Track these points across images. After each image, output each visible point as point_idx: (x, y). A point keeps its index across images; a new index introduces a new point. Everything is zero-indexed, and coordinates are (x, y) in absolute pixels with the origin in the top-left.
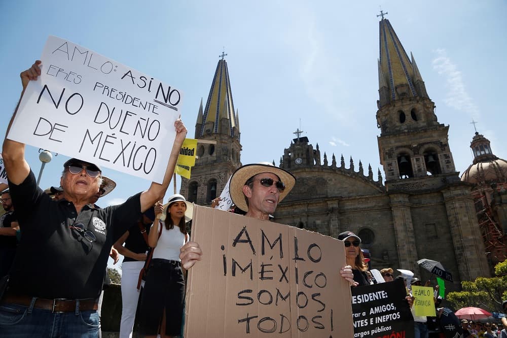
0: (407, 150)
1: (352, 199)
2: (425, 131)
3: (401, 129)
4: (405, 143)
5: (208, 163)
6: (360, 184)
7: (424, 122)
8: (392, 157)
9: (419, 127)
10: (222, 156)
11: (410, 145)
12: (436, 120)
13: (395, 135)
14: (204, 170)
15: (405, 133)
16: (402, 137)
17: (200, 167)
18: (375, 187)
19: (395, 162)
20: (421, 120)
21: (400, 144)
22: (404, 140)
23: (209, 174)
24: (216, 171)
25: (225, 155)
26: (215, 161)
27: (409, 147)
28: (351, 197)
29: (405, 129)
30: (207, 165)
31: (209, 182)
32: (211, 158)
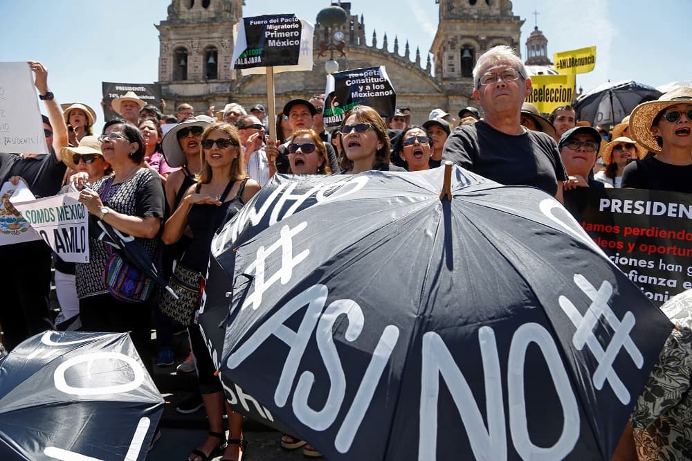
0: (473, 42)
1: (405, 96)
2: (498, 21)
3: (470, 14)
4: (472, 33)
5: (202, 20)
6: (416, 78)
7: (498, 9)
8: (454, 49)
9: (491, 14)
10: (224, 13)
11: (478, 37)
12: (511, 9)
13: (463, 21)
14: (197, 31)
15: (474, 19)
16: (470, 24)
17: (191, 25)
18: (434, 84)
19: (458, 55)
20: (495, 5)
21: (466, 33)
22: (472, 29)
23: (206, 38)
24: (215, 35)
25: (227, 11)
26: (214, 19)
27: (476, 38)
28: (404, 92)
29: (475, 14)
30: (201, 23)
31: (205, 49)
32: (207, 13)
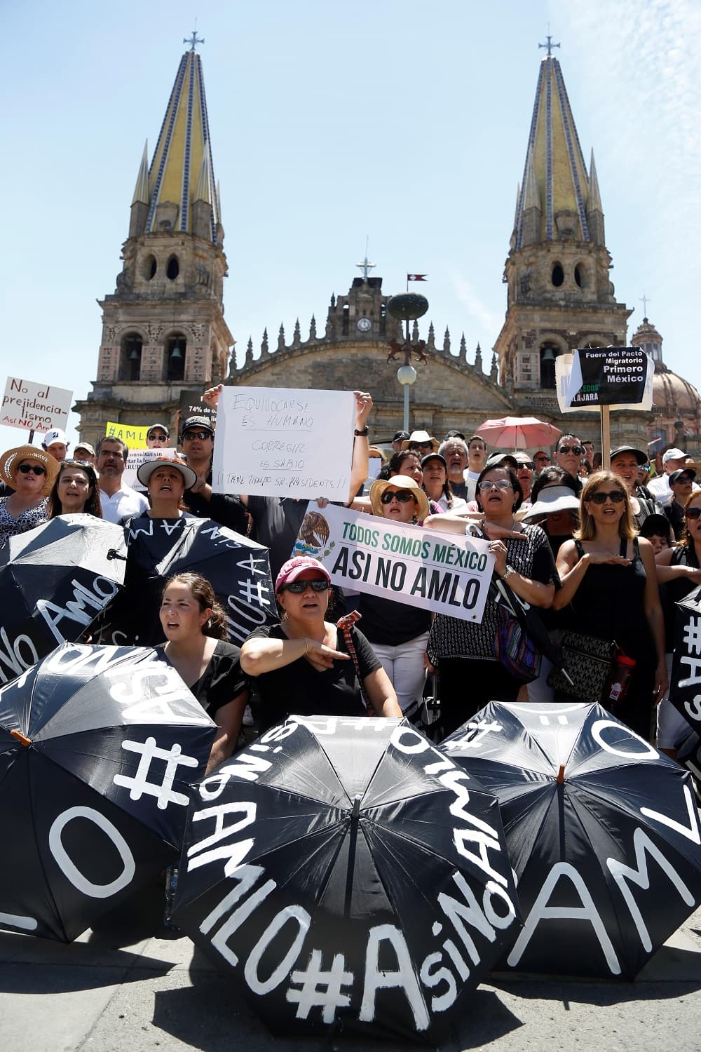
0: (558, 339)
1: (459, 413)
2: (595, 310)
3: (554, 298)
4: (557, 326)
5: (165, 296)
6: (474, 388)
7: (593, 293)
8: (531, 347)
9: (584, 300)
10: (198, 286)
11: (565, 331)
12: (612, 293)
13: (543, 309)
14: (157, 311)
15: (560, 306)
16: (554, 313)
17: (149, 302)
18: (502, 397)
19: (536, 356)
20: (589, 287)
21: (548, 325)
22: (556, 320)
23: (170, 322)
24: (183, 317)
25: (202, 284)
26: (183, 295)
27: (563, 333)
28: (458, 408)
29: (561, 299)
30: (165, 299)
31: (168, 336)
32: (173, 286)
